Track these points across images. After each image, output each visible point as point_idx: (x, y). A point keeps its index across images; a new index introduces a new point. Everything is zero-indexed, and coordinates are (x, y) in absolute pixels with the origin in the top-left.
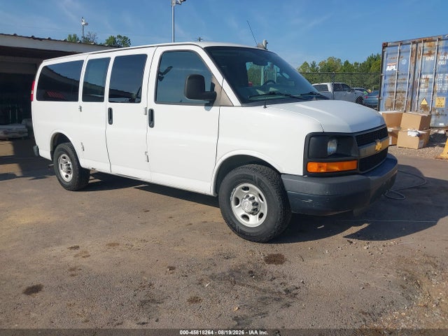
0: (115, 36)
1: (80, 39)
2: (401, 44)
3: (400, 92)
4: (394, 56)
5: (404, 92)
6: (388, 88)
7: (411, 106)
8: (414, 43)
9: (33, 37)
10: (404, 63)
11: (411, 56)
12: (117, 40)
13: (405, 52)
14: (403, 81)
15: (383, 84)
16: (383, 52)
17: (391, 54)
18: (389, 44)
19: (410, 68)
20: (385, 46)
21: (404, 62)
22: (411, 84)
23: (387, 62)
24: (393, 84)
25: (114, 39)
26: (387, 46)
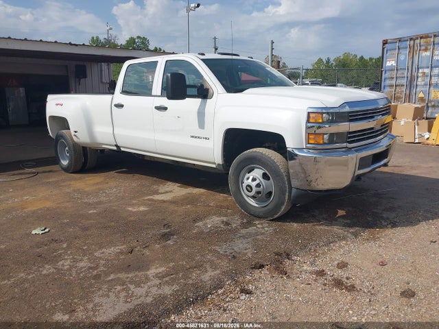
0: (135, 37)
1: (102, 40)
2: (400, 41)
3: (399, 85)
4: (393, 52)
5: (403, 85)
6: (388, 82)
7: (409, 98)
8: (411, 39)
9: (70, 44)
10: (402, 59)
11: (409, 52)
12: (136, 40)
13: (403, 48)
14: (402, 76)
15: (383, 79)
16: (383, 49)
17: (390, 50)
18: (388, 41)
19: (408, 63)
20: (385, 42)
21: (402, 57)
22: (409, 78)
23: (386, 59)
24: (393, 78)
25: (134, 39)
26: (386, 43)
